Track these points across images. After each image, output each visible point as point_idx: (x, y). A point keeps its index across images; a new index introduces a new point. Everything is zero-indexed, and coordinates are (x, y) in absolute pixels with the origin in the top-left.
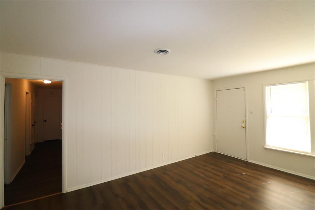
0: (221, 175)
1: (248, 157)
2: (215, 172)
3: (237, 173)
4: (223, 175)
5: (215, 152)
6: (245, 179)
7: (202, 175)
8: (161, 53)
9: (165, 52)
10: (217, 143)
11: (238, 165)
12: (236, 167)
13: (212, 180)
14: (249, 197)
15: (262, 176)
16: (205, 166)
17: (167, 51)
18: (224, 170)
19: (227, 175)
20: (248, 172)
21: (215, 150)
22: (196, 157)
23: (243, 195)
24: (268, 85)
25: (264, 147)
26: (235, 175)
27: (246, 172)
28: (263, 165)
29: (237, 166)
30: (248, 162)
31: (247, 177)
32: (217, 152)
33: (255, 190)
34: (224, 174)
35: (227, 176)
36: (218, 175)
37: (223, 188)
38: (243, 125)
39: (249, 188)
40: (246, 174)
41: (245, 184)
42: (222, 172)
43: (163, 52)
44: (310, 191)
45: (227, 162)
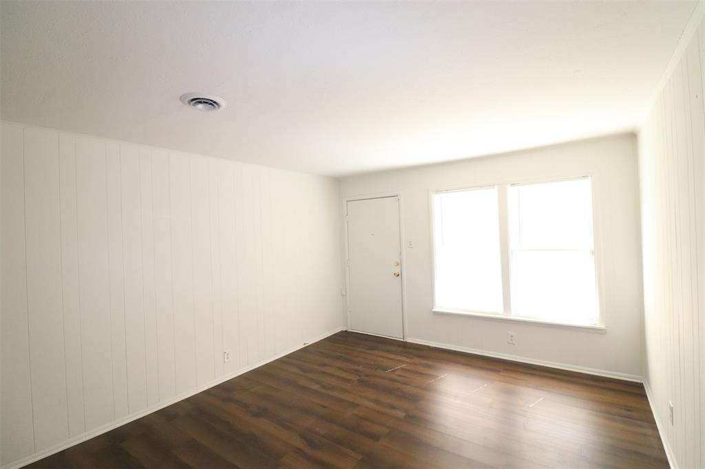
0: (354, 378)
1: (406, 334)
2: (343, 375)
3: (385, 369)
4: (358, 378)
5: (346, 331)
6: (400, 378)
7: (316, 387)
8: (200, 106)
9: (211, 104)
10: (350, 311)
11: (388, 351)
12: (384, 357)
13: (335, 394)
14: (404, 415)
15: (429, 366)
16: (324, 365)
17: (215, 102)
18: (360, 368)
19: (366, 376)
20: (403, 362)
21: (347, 326)
22: (305, 347)
23: (394, 412)
24: (438, 192)
25: (433, 310)
26: (380, 372)
27: (401, 364)
28: (431, 345)
29: (387, 355)
30: (406, 342)
31: (403, 374)
32: (350, 330)
33: (415, 399)
34: (360, 376)
35: (366, 378)
36: (349, 381)
37: (355, 405)
38: (397, 271)
39: (404, 397)
40: (402, 369)
41: (399, 388)
42: (356, 370)
43: (205, 102)
44: (502, 381)
45: (368, 349)
